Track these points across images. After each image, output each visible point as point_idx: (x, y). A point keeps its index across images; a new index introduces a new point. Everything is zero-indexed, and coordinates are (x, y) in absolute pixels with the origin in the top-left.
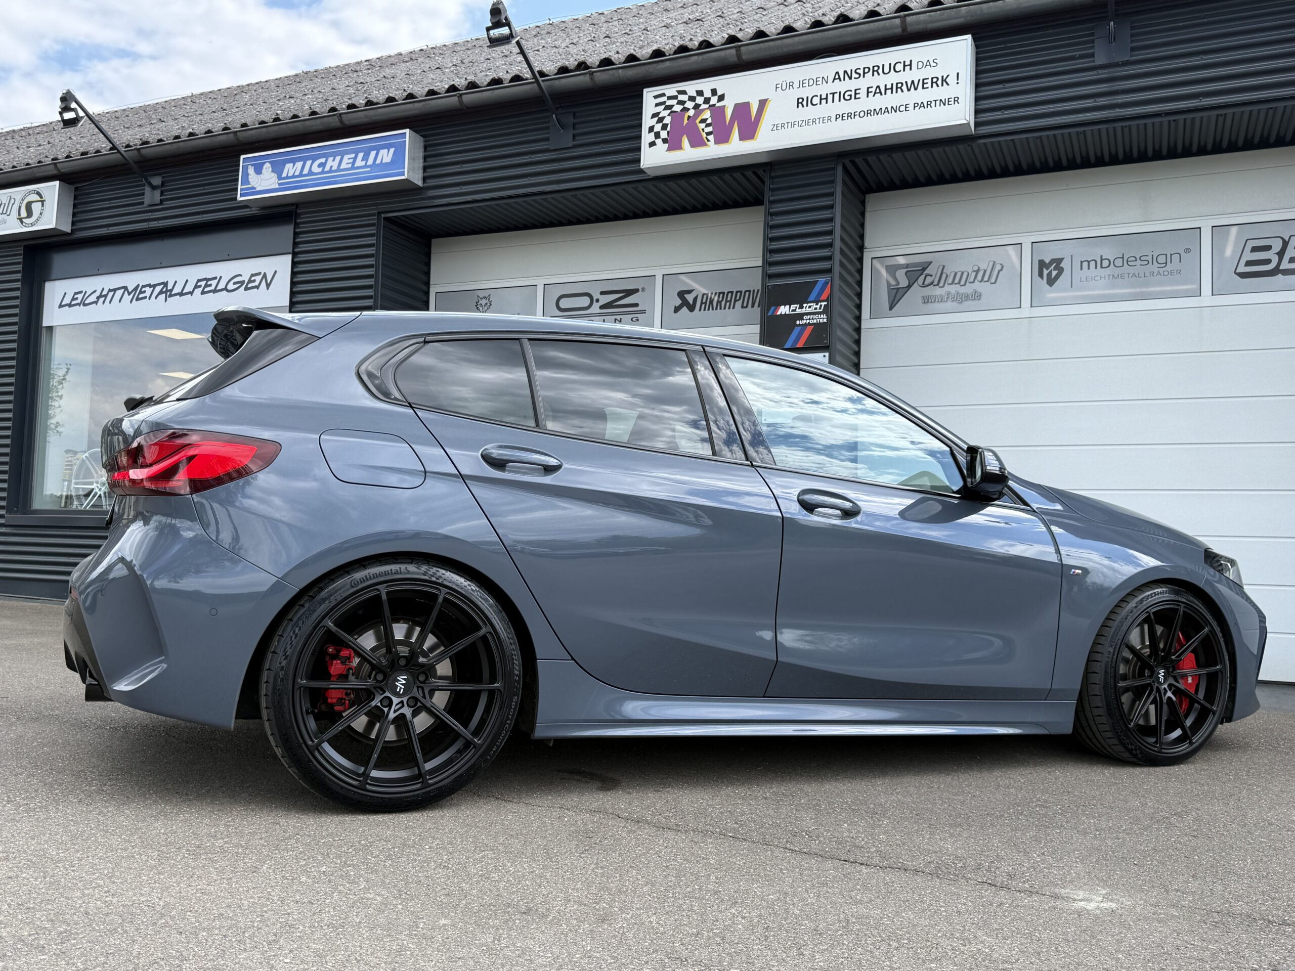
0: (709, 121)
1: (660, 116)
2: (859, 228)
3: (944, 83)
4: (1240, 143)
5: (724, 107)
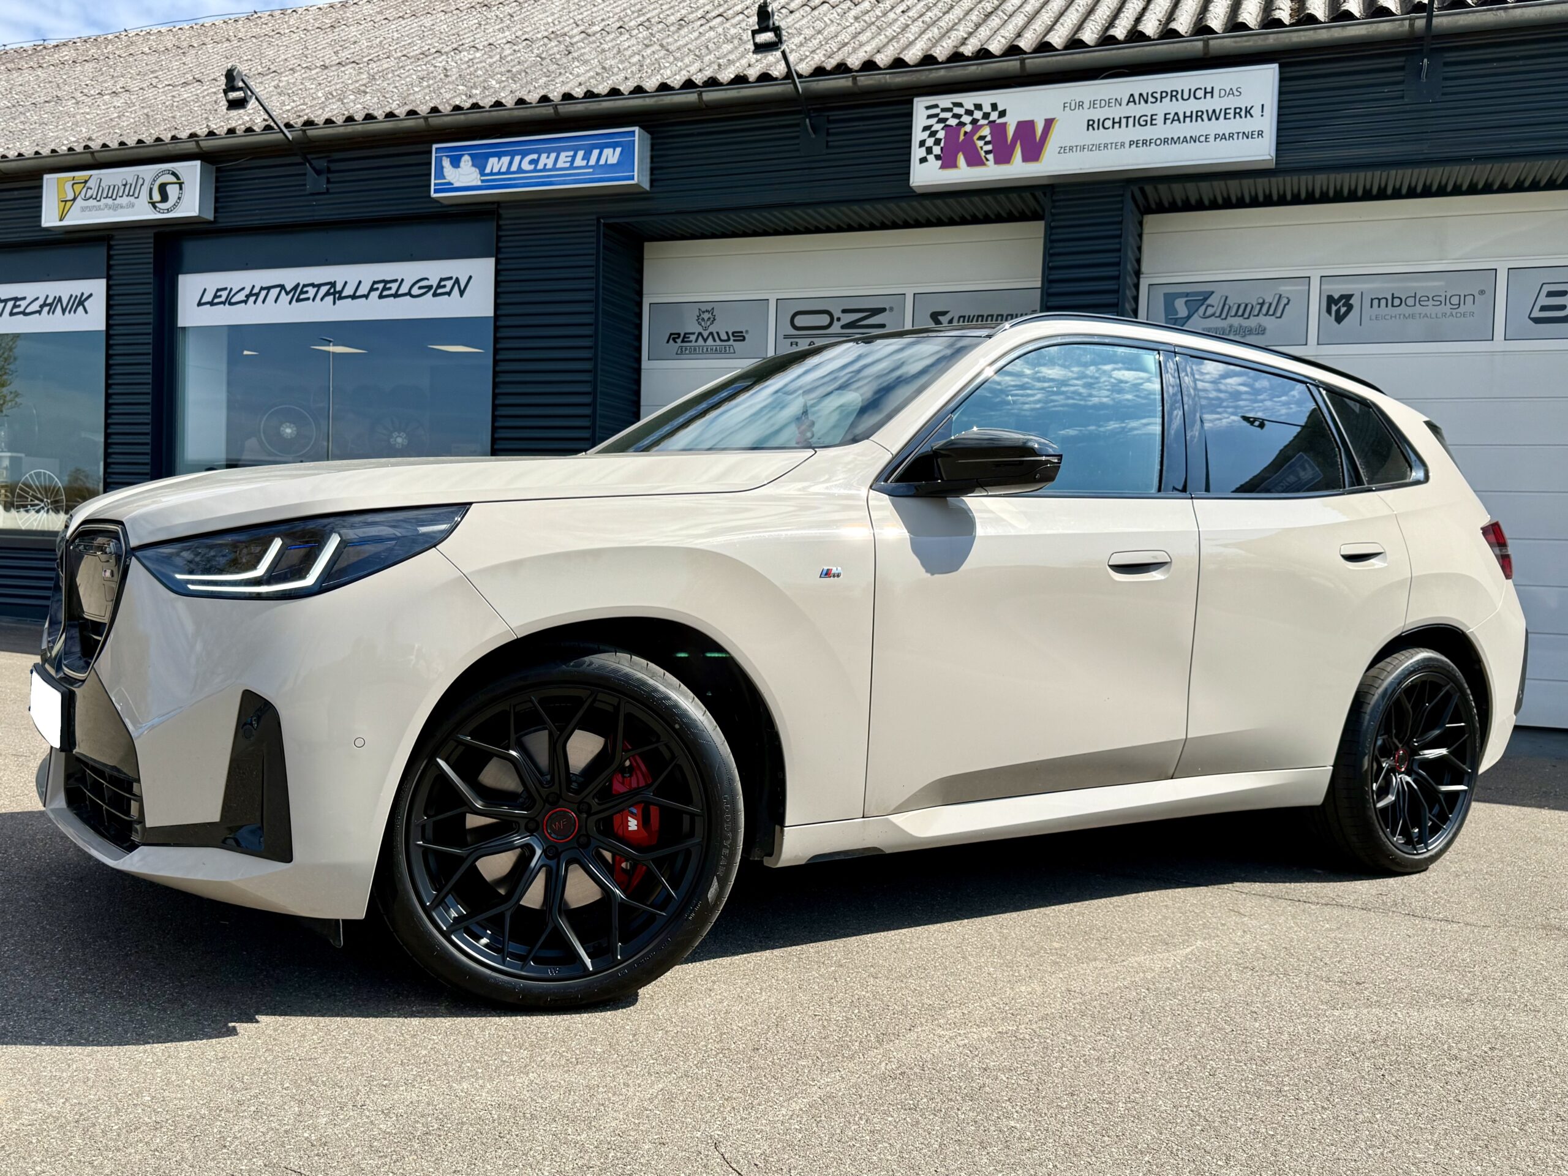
0: (989, 138)
1: (933, 129)
2: (1137, 252)
3: (1248, 115)
5: (1005, 124)
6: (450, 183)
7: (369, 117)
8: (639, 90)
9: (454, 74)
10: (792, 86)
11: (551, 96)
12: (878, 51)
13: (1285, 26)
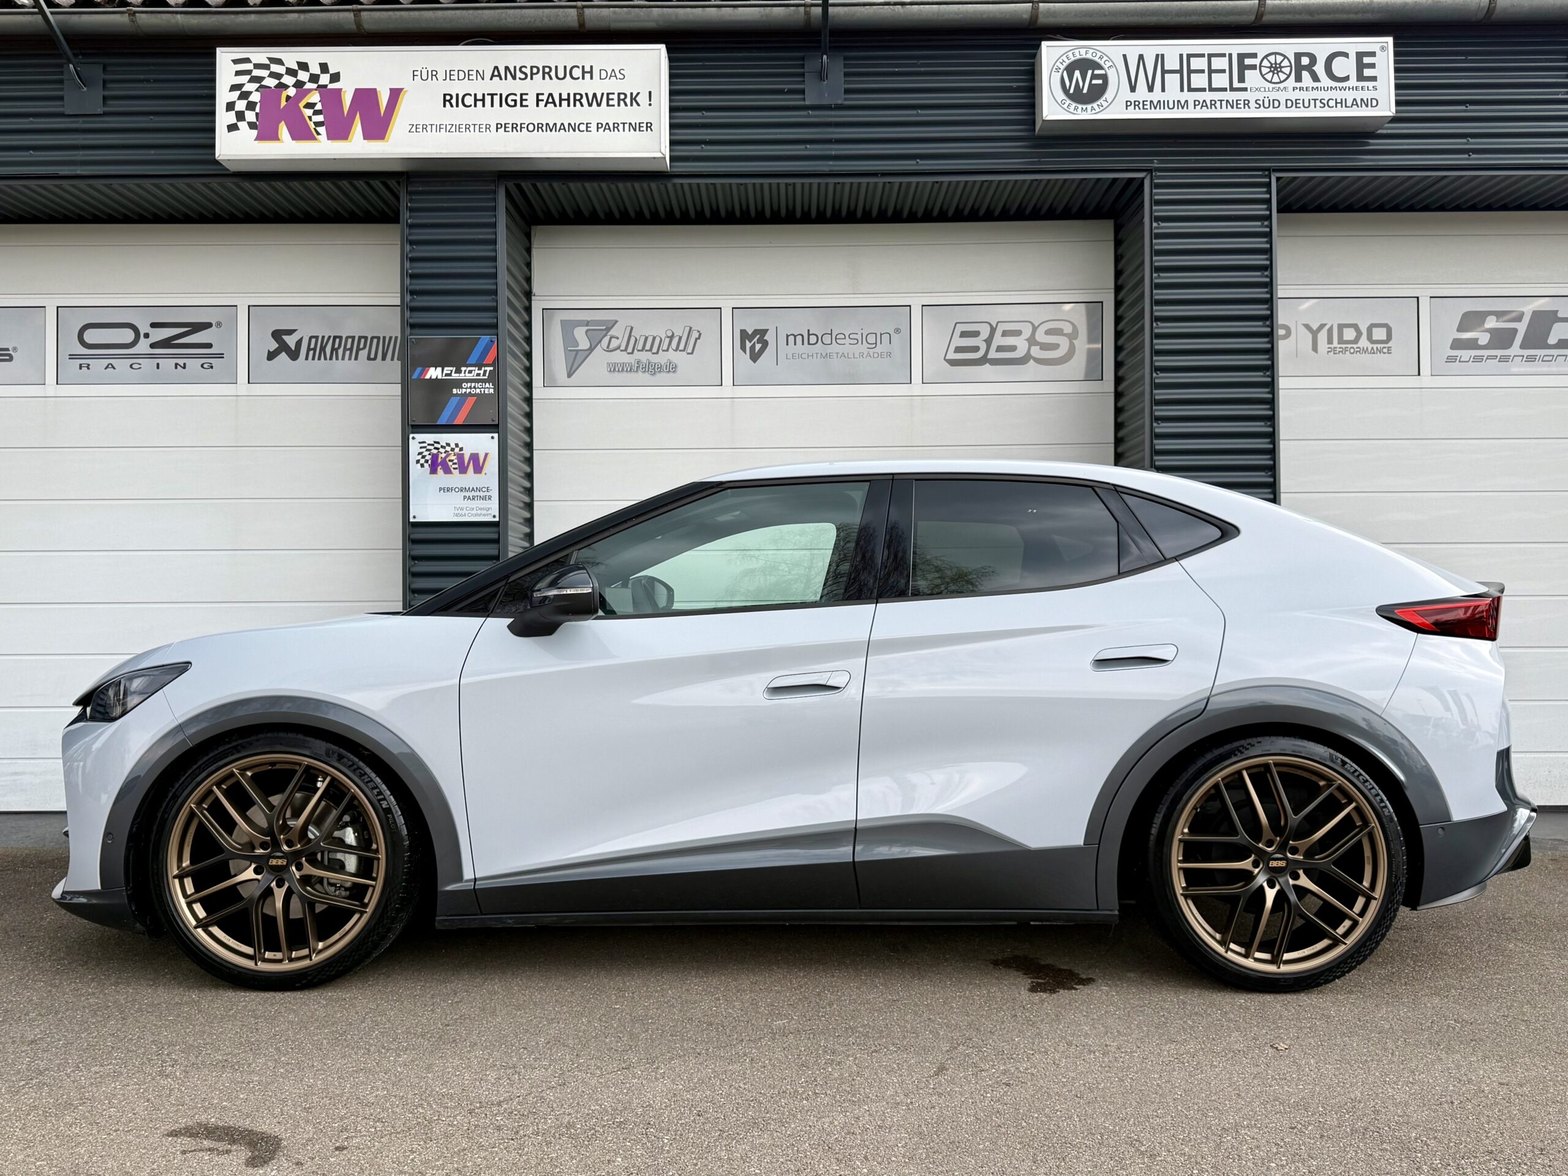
0: (319, 107)
1: (243, 90)
2: (525, 268)
3: (634, 103)
4: (950, 214)
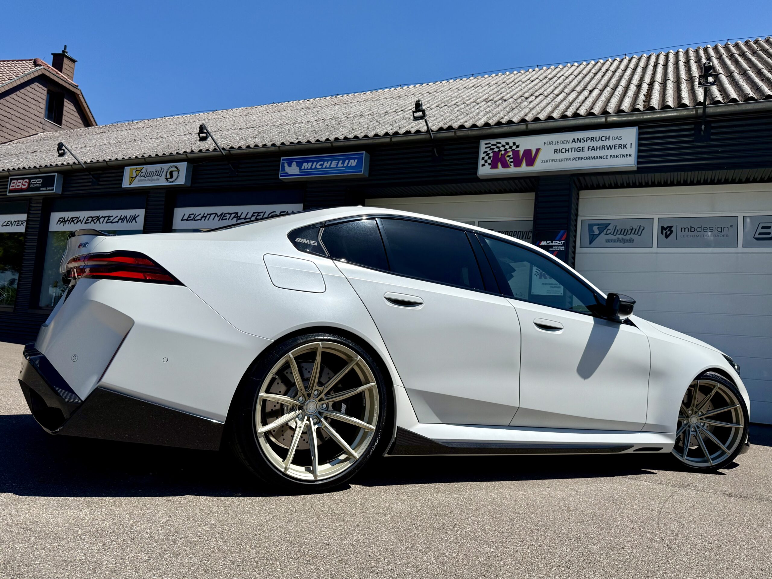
0: (512, 156)
1: (488, 153)
2: (576, 206)
3: (625, 147)
4: (758, 180)
5: (518, 151)
6: (287, 173)
7: (256, 146)
8: (366, 136)
9: (292, 131)
10: (429, 135)
11: (330, 139)
12: (466, 122)
13: (641, 111)
